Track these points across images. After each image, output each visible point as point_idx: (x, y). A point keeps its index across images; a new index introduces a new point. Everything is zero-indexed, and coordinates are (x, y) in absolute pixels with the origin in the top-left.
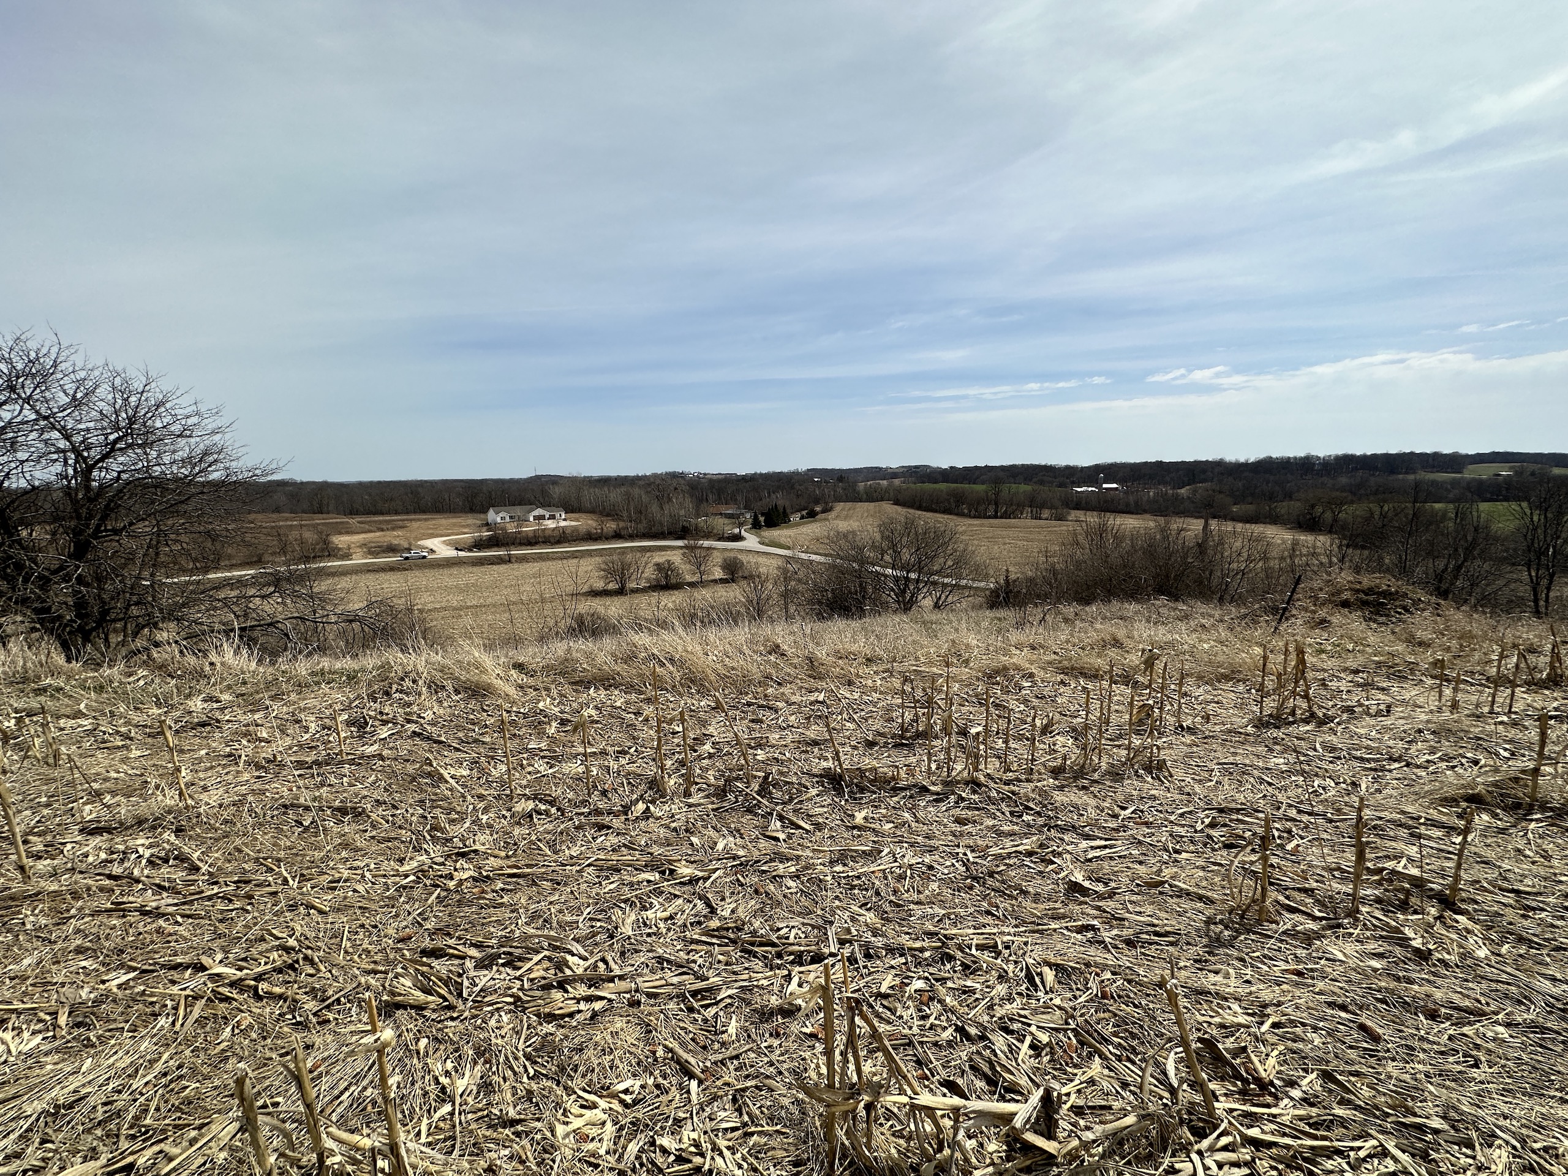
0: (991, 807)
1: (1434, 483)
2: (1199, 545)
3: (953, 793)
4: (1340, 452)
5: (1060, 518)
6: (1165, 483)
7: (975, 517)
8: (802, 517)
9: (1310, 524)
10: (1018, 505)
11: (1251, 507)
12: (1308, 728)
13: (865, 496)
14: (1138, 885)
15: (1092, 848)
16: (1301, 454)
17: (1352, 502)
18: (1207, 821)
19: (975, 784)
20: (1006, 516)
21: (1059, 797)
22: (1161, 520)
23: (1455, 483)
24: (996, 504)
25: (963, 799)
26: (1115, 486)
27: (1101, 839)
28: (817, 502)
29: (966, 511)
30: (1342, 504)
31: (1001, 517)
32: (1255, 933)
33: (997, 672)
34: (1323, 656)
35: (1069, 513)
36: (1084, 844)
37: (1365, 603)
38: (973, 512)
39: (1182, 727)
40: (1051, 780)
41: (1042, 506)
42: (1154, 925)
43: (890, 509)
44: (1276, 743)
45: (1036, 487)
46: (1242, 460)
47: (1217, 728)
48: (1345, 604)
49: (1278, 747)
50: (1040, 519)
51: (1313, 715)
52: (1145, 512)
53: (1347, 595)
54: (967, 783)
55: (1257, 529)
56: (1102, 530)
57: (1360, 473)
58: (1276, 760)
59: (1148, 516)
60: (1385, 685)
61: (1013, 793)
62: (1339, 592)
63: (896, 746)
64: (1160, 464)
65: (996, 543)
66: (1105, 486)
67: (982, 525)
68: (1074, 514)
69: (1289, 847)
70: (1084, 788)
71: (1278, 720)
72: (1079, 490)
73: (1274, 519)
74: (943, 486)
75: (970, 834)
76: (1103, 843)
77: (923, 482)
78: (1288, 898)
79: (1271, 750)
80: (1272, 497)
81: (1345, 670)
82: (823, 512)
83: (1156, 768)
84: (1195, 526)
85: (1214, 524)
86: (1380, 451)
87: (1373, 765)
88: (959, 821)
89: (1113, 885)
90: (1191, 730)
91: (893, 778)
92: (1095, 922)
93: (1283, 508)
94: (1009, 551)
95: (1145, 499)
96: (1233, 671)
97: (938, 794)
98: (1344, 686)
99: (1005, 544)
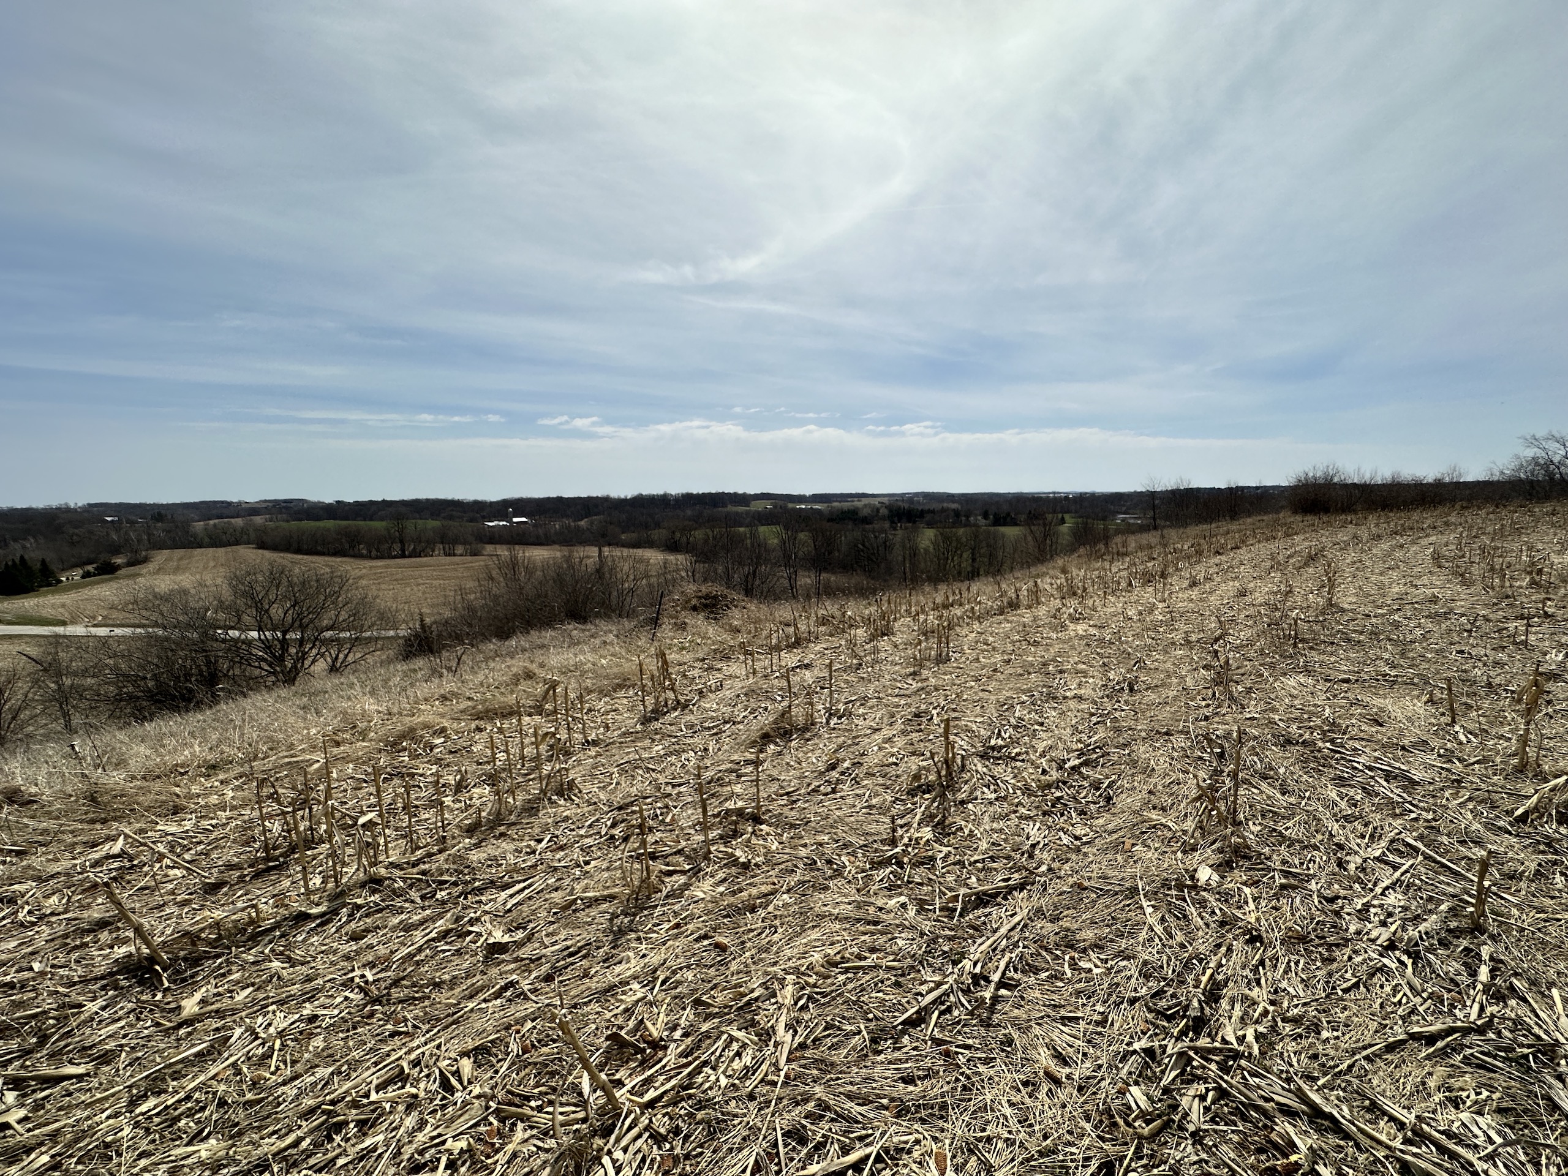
0: (398, 902)
1: (737, 513)
2: (598, 571)
3: (344, 905)
4: (684, 492)
5: (475, 554)
6: (567, 517)
7: (377, 558)
8: (86, 575)
9: (672, 547)
10: (428, 542)
11: (634, 535)
12: (676, 714)
13: (207, 540)
14: (555, 913)
15: (511, 896)
16: (662, 493)
17: (695, 529)
18: (609, 823)
19: (374, 883)
20: (415, 554)
21: (475, 856)
22: (566, 551)
23: (747, 513)
24: (402, 542)
25: (359, 907)
26: (524, 519)
27: (519, 882)
28: (116, 551)
29: (364, 552)
30: (690, 531)
31: (410, 556)
32: (646, 909)
33: (403, 736)
34: (684, 652)
35: (483, 548)
36: (504, 895)
37: (706, 606)
38: (374, 553)
39: (587, 741)
40: (467, 840)
41: (455, 541)
42: (568, 948)
43: (250, 555)
44: (656, 734)
45: (446, 523)
46: (623, 496)
47: (616, 733)
48: (694, 608)
49: (658, 737)
50: (455, 555)
51: (678, 702)
52: (554, 543)
53: (694, 602)
54: (363, 885)
55: (639, 552)
56: (514, 564)
57: (697, 507)
58: (656, 748)
59: (557, 547)
60: (719, 666)
61: (424, 873)
62: (690, 600)
63: (257, 875)
64: (560, 499)
65: (408, 585)
66: (515, 520)
67: (386, 567)
68: (489, 548)
69: (668, 820)
70: (502, 835)
71: (657, 713)
72: (491, 524)
73: (650, 544)
74: (330, 524)
75: (371, 947)
76: (522, 885)
77: (301, 520)
78: (667, 865)
79: (653, 740)
80: (647, 527)
81: (698, 660)
82: (131, 564)
83: (566, 790)
84: (593, 551)
85: (606, 551)
86: (706, 491)
87: (715, 730)
88: (355, 937)
89: (531, 925)
90: (595, 743)
91: (252, 922)
92: (514, 977)
93: (656, 534)
94: (424, 593)
95: (553, 531)
96: (625, 680)
97: (323, 915)
98: (696, 673)
99: (419, 585)
